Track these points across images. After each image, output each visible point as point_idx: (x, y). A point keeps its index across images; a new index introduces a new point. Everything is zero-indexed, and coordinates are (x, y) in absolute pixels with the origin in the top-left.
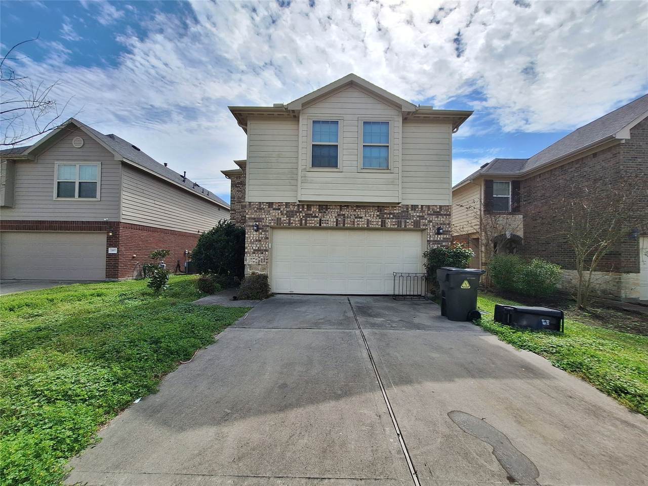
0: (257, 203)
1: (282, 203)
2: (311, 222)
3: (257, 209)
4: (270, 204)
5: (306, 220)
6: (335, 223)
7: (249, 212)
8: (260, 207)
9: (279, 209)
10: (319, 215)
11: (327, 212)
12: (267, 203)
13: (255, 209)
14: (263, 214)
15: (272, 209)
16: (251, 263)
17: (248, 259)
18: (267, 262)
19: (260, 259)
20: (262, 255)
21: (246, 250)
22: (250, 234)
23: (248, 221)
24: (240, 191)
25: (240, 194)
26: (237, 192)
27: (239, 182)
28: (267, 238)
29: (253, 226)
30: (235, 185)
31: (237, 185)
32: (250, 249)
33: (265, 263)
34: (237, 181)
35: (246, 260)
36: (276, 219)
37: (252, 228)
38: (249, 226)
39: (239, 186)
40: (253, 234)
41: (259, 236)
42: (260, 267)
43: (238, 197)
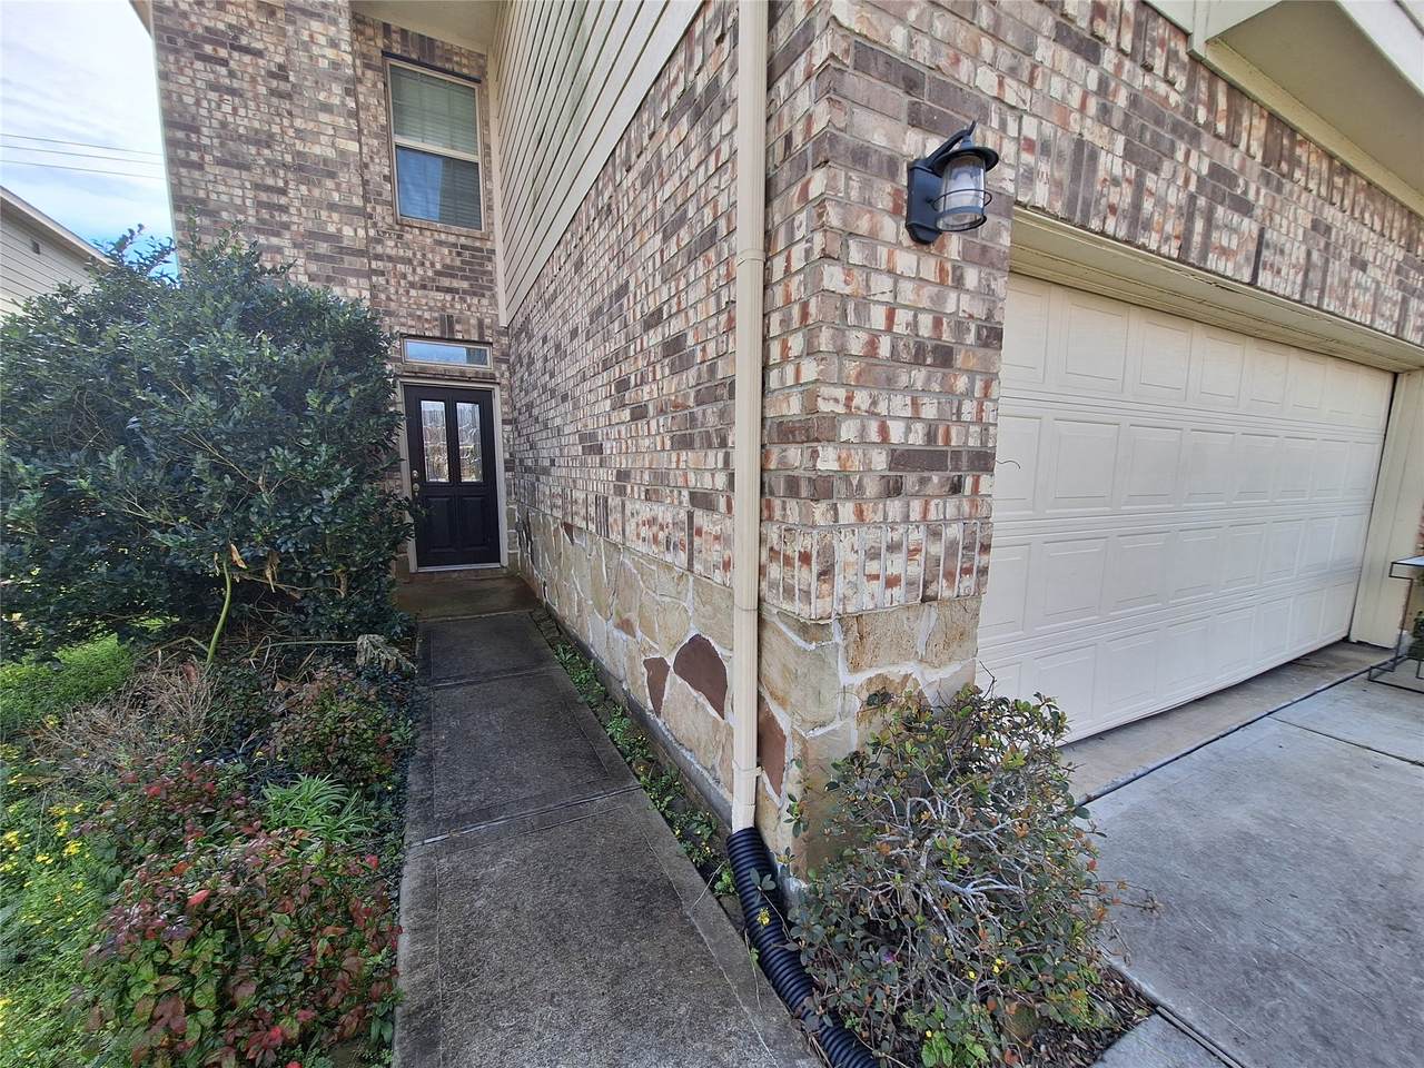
2: (1225, 241)
5: (1209, 222)
6: (1300, 280)
9: (1093, 50)
10: (1258, 193)
11: (1287, 186)
14: (986, 47)
15: (1050, 20)
16: (869, 597)
17: (843, 553)
18: (983, 571)
19: (937, 549)
20: (951, 512)
21: (828, 461)
22: (868, 269)
23: (855, 83)
24: (233, 92)
25: (235, 110)
26: (213, 95)
27: (221, 26)
28: (992, 336)
29: (891, 167)
30: (193, 45)
31: (208, 49)
32: (863, 441)
33: (969, 582)
34: (206, 22)
35: (826, 574)
36: (1066, 146)
37: (885, 193)
38: (860, 157)
39: (223, 53)
40: (891, 272)
41: (939, 299)
42: (930, 617)
43: (224, 125)
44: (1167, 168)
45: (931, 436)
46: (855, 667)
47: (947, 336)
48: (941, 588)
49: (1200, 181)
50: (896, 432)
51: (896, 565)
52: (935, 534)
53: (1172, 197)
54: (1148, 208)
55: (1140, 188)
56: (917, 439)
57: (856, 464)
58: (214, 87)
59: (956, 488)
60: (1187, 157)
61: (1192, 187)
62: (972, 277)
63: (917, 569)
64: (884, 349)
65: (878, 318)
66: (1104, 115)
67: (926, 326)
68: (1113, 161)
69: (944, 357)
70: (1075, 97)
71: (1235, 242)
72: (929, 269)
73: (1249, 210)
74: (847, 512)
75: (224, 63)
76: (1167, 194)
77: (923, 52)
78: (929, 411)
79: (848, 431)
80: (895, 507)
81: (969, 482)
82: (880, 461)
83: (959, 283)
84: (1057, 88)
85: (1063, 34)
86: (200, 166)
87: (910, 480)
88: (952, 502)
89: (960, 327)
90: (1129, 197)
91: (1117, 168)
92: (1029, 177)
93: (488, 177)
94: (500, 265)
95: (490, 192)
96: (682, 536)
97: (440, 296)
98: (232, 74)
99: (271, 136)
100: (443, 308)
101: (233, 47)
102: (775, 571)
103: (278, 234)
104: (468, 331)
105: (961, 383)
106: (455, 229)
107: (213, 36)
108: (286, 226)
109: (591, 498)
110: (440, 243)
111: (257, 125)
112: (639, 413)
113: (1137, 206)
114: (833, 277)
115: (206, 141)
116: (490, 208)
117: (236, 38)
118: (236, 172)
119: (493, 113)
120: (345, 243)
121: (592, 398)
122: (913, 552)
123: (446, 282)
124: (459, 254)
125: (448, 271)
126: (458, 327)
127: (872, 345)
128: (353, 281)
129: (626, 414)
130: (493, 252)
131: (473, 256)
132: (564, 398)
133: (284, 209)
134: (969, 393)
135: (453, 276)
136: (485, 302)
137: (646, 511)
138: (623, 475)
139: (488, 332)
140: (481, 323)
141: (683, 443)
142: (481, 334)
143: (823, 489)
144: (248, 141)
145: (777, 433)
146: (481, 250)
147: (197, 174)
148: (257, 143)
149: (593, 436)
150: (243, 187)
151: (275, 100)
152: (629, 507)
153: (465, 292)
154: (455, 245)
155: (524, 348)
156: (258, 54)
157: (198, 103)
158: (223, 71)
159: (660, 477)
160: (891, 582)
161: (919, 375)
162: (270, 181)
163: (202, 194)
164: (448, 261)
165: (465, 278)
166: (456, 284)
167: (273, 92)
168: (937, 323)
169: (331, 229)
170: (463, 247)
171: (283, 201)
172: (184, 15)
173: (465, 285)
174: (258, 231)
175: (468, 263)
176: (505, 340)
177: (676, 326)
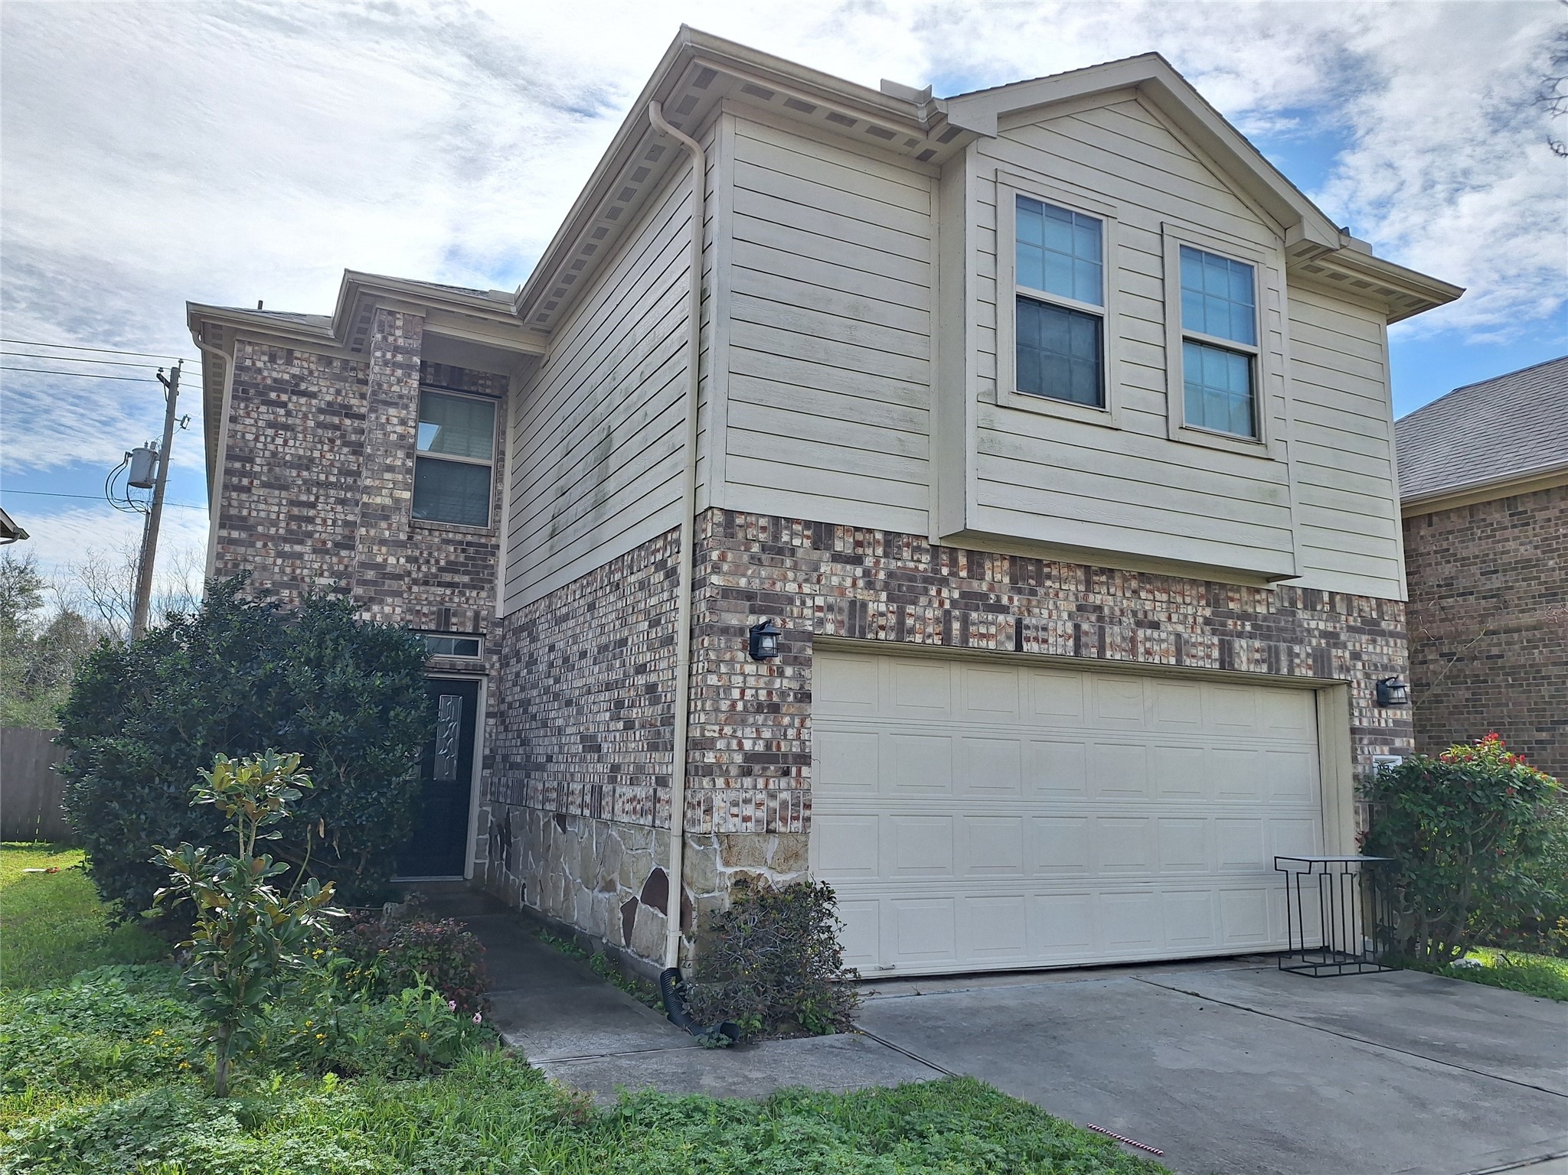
0: (762, 522)
1: (870, 531)
2: (983, 630)
3: (764, 549)
4: (822, 533)
5: (965, 622)
6: (1071, 643)
7: (723, 558)
8: (776, 537)
9: (857, 560)
10: (1011, 599)
11: (1041, 591)
12: (807, 524)
13: (756, 548)
14: (790, 575)
15: (827, 555)
16: (732, 825)
17: (717, 801)
18: (808, 819)
19: (775, 804)
20: (783, 784)
21: (710, 758)
22: (730, 675)
23: (722, 604)
24: (286, 427)
25: (286, 442)
26: (270, 432)
27: (286, 377)
28: (805, 697)
29: (741, 631)
30: (259, 393)
31: (273, 395)
32: (728, 749)
33: (797, 825)
34: (275, 375)
35: (708, 811)
36: (845, 605)
37: (737, 642)
38: (725, 631)
39: (284, 397)
40: (742, 674)
41: (771, 682)
42: (772, 845)
43: (274, 454)
44: (923, 601)
45: (768, 746)
46: (727, 864)
47: (775, 699)
48: (778, 825)
49: (953, 602)
50: (748, 745)
51: (749, 810)
52: (772, 796)
53: (929, 614)
54: (910, 622)
55: (901, 614)
56: (760, 747)
57: (725, 758)
58: (271, 425)
59: (786, 773)
60: (939, 592)
61: (947, 606)
62: (789, 671)
63: (761, 814)
64: (740, 706)
65: (736, 694)
66: (870, 585)
67: (763, 695)
68: (879, 604)
69: (775, 709)
70: (848, 582)
71: (993, 630)
72: (764, 669)
73: (1004, 610)
74: (720, 782)
75: (284, 405)
76: (925, 614)
77: (756, 584)
78: (767, 734)
79: (720, 744)
80: (748, 782)
81: (794, 770)
82: (738, 758)
83: (781, 674)
84: (835, 581)
85: (837, 558)
86: (248, 490)
87: (757, 768)
88: (784, 780)
89: (783, 694)
90: (893, 619)
91: (883, 608)
92: (821, 622)
93: (500, 479)
94: (503, 558)
95: (501, 493)
96: (650, 804)
97: (440, 590)
98: (288, 414)
99: (311, 460)
100: (442, 603)
101: (293, 393)
102: (689, 814)
103: (301, 542)
104: (463, 624)
105: (786, 720)
106: (463, 528)
107: (279, 386)
108: (310, 535)
109: (588, 787)
110: (448, 542)
111: (301, 452)
112: (629, 725)
113: (901, 622)
114: (713, 680)
115: (257, 469)
116: (498, 507)
117: (297, 385)
118: (277, 492)
119: (510, 423)
120: (389, 569)
121: (595, 708)
122: (759, 805)
123: (447, 577)
124: (464, 551)
125: (452, 567)
126: (454, 620)
127: (733, 705)
128: (389, 600)
129: (621, 725)
130: (498, 547)
131: (477, 552)
132: (569, 703)
133: (310, 520)
134: (791, 725)
135: (457, 572)
136: (483, 594)
137: (629, 792)
138: (615, 768)
139: (483, 624)
140: (477, 614)
141: (653, 747)
142: (476, 626)
143: (708, 771)
144: (292, 466)
145: (692, 744)
146: (485, 546)
147: (244, 496)
148: (299, 467)
149: (593, 737)
150: (280, 505)
151: (320, 431)
152: (618, 791)
153: (465, 586)
154: (461, 543)
155: (524, 644)
156: (313, 395)
157: (256, 439)
158: (282, 411)
159: (640, 768)
160: (746, 819)
161: (760, 718)
162: (304, 498)
163: (245, 512)
164: (452, 558)
165: (465, 573)
166: (457, 579)
167: (319, 425)
168: (770, 694)
169: (379, 559)
170: (469, 544)
171: (312, 513)
172: (259, 371)
173: (466, 579)
174: (286, 540)
175: (473, 559)
176: (499, 631)
177: (653, 678)
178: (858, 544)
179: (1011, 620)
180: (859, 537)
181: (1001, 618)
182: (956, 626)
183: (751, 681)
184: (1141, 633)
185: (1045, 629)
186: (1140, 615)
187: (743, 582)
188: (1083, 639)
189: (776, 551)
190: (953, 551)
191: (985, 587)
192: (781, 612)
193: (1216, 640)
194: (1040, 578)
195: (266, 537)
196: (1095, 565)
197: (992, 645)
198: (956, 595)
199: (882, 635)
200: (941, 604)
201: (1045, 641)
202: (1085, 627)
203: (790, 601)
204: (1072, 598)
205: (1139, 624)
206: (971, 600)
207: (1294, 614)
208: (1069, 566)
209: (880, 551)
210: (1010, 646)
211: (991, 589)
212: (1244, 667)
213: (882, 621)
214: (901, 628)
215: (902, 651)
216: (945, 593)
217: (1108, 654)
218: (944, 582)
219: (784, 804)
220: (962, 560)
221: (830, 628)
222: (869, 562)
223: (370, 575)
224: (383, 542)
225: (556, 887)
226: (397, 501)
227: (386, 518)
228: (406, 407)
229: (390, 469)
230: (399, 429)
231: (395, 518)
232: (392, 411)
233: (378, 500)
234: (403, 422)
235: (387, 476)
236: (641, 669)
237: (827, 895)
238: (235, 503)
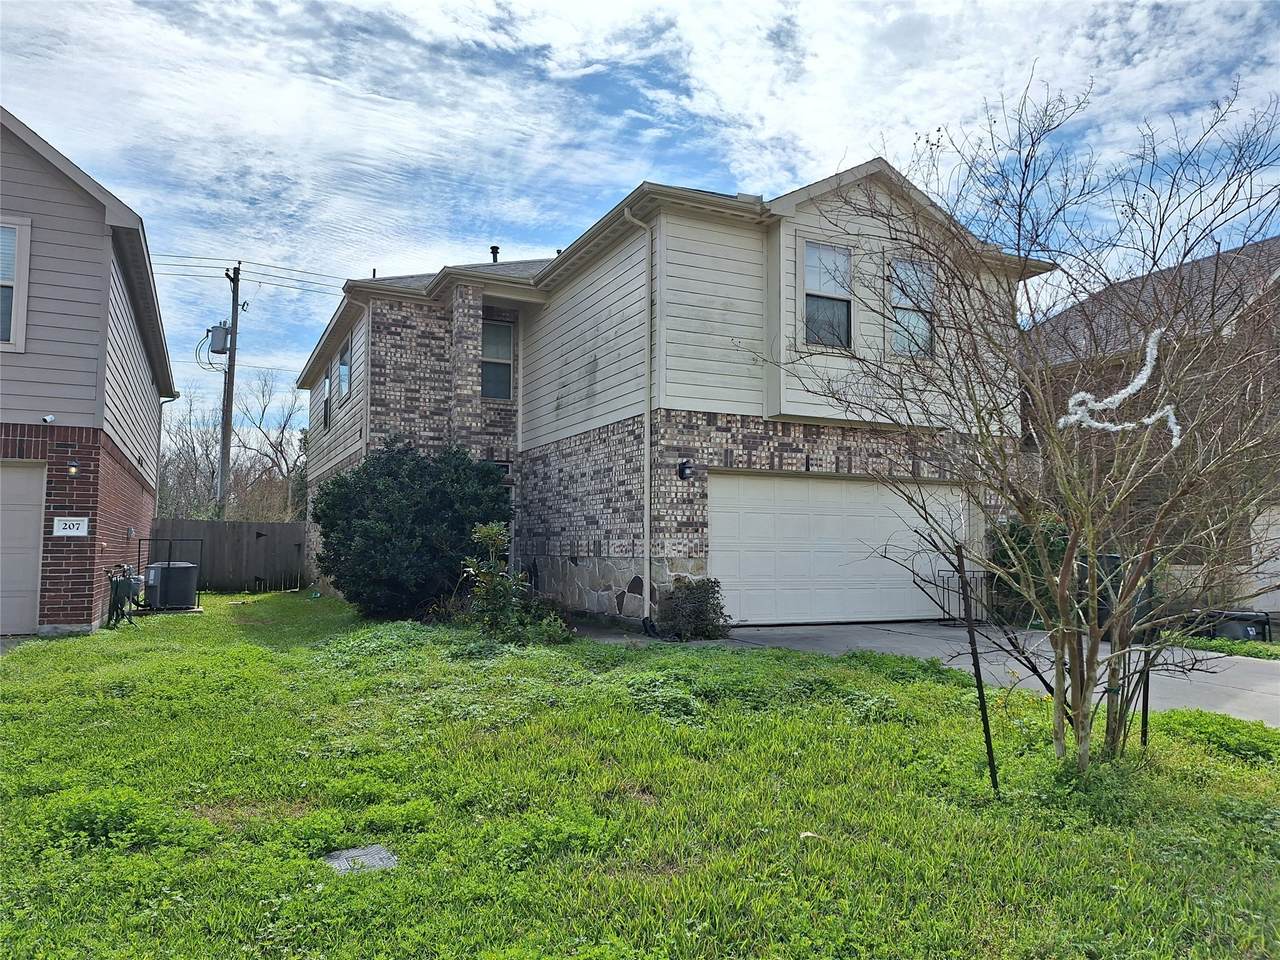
0: (683, 414)
1: (734, 415)
2: (790, 462)
3: (684, 426)
4: (711, 417)
5: (781, 458)
6: (834, 466)
7: (666, 432)
8: (690, 421)
9: (728, 430)
10: (804, 445)
11: (819, 441)
12: (704, 413)
13: (681, 426)
14: (697, 438)
15: (714, 428)
16: (673, 554)
17: (666, 544)
18: (707, 552)
19: (692, 545)
20: (696, 536)
21: (663, 524)
22: (670, 486)
23: (666, 453)
24: (401, 347)
25: (401, 356)
26: (393, 350)
27: (399, 318)
28: (704, 496)
29: (675, 466)
30: (386, 328)
31: (393, 329)
32: (671, 520)
33: (702, 554)
34: (393, 317)
35: (663, 548)
36: (723, 452)
37: (673, 471)
38: (668, 466)
39: (399, 330)
40: (676, 486)
41: (689, 490)
42: (691, 563)
43: (396, 363)
44: (760, 448)
45: (688, 519)
46: (671, 571)
47: (691, 497)
48: (694, 554)
49: (775, 448)
50: (679, 518)
51: (680, 548)
52: (691, 541)
53: (763, 455)
54: (754, 459)
55: (750, 455)
56: (685, 519)
57: (669, 524)
58: (393, 346)
59: (697, 531)
60: (768, 443)
61: (772, 450)
62: (697, 484)
63: (686, 549)
64: (675, 501)
65: (673, 495)
66: (734, 442)
67: (685, 495)
68: (739, 451)
69: (691, 502)
70: (724, 441)
71: (795, 461)
72: (686, 484)
73: (801, 451)
74: (667, 535)
75: (399, 334)
76: (761, 455)
77: (681, 443)
78: (688, 513)
79: (667, 518)
80: (679, 535)
81: (700, 530)
82: (675, 524)
83: (694, 486)
84: (718, 440)
85: (719, 429)
86: (384, 384)
87: (683, 529)
88: (696, 535)
89: (695, 495)
90: (746, 458)
91: (741, 453)
92: (712, 460)
93: (516, 372)
94: (520, 419)
95: (517, 379)
96: (631, 547)
97: (488, 437)
98: (402, 339)
99: (416, 365)
100: (489, 444)
101: (404, 327)
102: (653, 550)
103: (413, 412)
104: (500, 456)
105: (696, 507)
106: (498, 401)
107: (396, 323)
108: (417, 408)
109: (591, 542)
110: (489, 409)
111: (410, 361)
112: (616, 510)
113: (750, 459)
114: (663, 489)
115: (388, 371)
116: (516, 388)
117: (405, 322)
118: (399, 385)
119: (521, 338)
120: (473, 430)
121: (594, 502)
122: (685, 545)
123: (491, 430)
124: (499, 414)
125: (493, 424)
126: (496, 454)
127: (672, 500)
128: (474, 446)
129: (611, 511)
130: (517, 411)
131: (506, 415)
132: (575, 500)
133: (417, 399)
134: (698, 509)
135: (496, 426)
136: (511, 439)
137: (618, 543)
138: (608, 532)
139: (511, 455)
140: (508, 450)
141: (631, 521)
142: (508, 457)
143: (662, 530)
144: (406, 369)
145: (653, 519)
146: (510, 411)
147: (382, 388)
148: (409, 370)
149: (593, 517)
150: (401, 391)
151: (419, 348)
152: (611, 542)
153: (501, 434)
154: (497, 410)
155: (540, 468)
156: (414, 328)
157: (386, 354)
158: (398, 338)
159: (623, 531)
160: (679, 552)
161: (684, 506)
162: (413, 387)
163: (383, 396)
164: (493, 418)
165: (501, 427)
166: (496, 430)
167: (419, 345)
168: (688, 495)
169: (468, 424)
170: (501, 410)
171: (418, 395)
172: (385, 315)
173: (501, 430)
174: (405, 412)
175: (504, 418)
176: (520, 460)
177: (629, 488)
178: (729, 422)
179: (804, 456)
180: (729, 418)
181: (799, 455)
182: (776, 460)
183: (680, 489)
184: (870, 460)
185: (821, 460)
186: (870, 451)
187: (675, 443)
188: (841, 464)
189: (690, 427)
190: (775, 424)
191: (791, 440)
192: (692, 456)
193: (911, 462)
194: (819, 435)
195: (396, 410)
196: (847, 426)
197: (794, 469)
198: (776, 445)
199: (740, 465)
200: (769, 449)
201: (821, 466)
202: (841, 458)
203: (697, 451)
204: (835, 443)
205: (870, 455)
206: (784, 447)
207: (955, 447)
208: (834, 428)
209: (739, 425)
210: (803, 469)
211: (794, 441)
212: (925, 475)
213: (740, 458)
214: (749, 462)
215: (751, 472)
216: (771, 444)
217: (853, 471)
218: (771, 438)
219: (696, 545)
220: (780, 428)
221: (716, 463)
222: (734, 430)
223: (464, 433)
224: (469, 415)
225: (573, 593)
226: (474, 392)
227: (470, 401)
228: (476, 339)
229: (470, 374)
230: (474, 352)
231: (474, 401)
232: (469, 342)
233: (465, 392)
234: (475, 348)
235: (469, 378)
236: (622, 483)
237: (717, 583)
238: (377, 391)
